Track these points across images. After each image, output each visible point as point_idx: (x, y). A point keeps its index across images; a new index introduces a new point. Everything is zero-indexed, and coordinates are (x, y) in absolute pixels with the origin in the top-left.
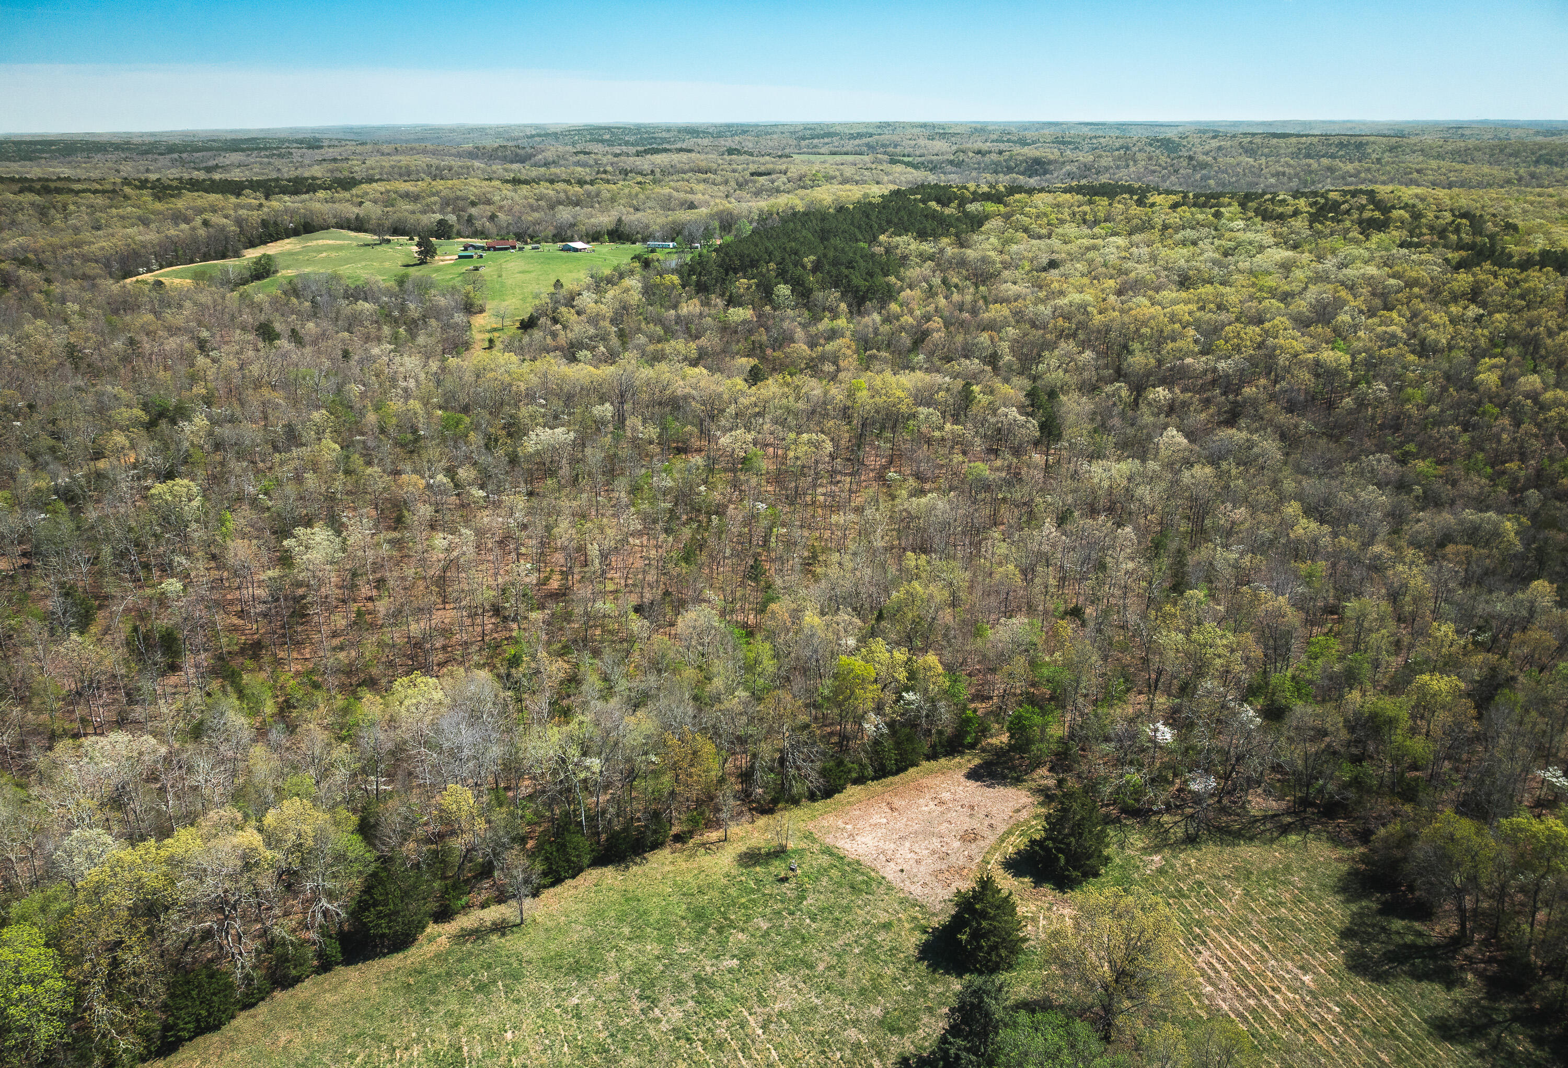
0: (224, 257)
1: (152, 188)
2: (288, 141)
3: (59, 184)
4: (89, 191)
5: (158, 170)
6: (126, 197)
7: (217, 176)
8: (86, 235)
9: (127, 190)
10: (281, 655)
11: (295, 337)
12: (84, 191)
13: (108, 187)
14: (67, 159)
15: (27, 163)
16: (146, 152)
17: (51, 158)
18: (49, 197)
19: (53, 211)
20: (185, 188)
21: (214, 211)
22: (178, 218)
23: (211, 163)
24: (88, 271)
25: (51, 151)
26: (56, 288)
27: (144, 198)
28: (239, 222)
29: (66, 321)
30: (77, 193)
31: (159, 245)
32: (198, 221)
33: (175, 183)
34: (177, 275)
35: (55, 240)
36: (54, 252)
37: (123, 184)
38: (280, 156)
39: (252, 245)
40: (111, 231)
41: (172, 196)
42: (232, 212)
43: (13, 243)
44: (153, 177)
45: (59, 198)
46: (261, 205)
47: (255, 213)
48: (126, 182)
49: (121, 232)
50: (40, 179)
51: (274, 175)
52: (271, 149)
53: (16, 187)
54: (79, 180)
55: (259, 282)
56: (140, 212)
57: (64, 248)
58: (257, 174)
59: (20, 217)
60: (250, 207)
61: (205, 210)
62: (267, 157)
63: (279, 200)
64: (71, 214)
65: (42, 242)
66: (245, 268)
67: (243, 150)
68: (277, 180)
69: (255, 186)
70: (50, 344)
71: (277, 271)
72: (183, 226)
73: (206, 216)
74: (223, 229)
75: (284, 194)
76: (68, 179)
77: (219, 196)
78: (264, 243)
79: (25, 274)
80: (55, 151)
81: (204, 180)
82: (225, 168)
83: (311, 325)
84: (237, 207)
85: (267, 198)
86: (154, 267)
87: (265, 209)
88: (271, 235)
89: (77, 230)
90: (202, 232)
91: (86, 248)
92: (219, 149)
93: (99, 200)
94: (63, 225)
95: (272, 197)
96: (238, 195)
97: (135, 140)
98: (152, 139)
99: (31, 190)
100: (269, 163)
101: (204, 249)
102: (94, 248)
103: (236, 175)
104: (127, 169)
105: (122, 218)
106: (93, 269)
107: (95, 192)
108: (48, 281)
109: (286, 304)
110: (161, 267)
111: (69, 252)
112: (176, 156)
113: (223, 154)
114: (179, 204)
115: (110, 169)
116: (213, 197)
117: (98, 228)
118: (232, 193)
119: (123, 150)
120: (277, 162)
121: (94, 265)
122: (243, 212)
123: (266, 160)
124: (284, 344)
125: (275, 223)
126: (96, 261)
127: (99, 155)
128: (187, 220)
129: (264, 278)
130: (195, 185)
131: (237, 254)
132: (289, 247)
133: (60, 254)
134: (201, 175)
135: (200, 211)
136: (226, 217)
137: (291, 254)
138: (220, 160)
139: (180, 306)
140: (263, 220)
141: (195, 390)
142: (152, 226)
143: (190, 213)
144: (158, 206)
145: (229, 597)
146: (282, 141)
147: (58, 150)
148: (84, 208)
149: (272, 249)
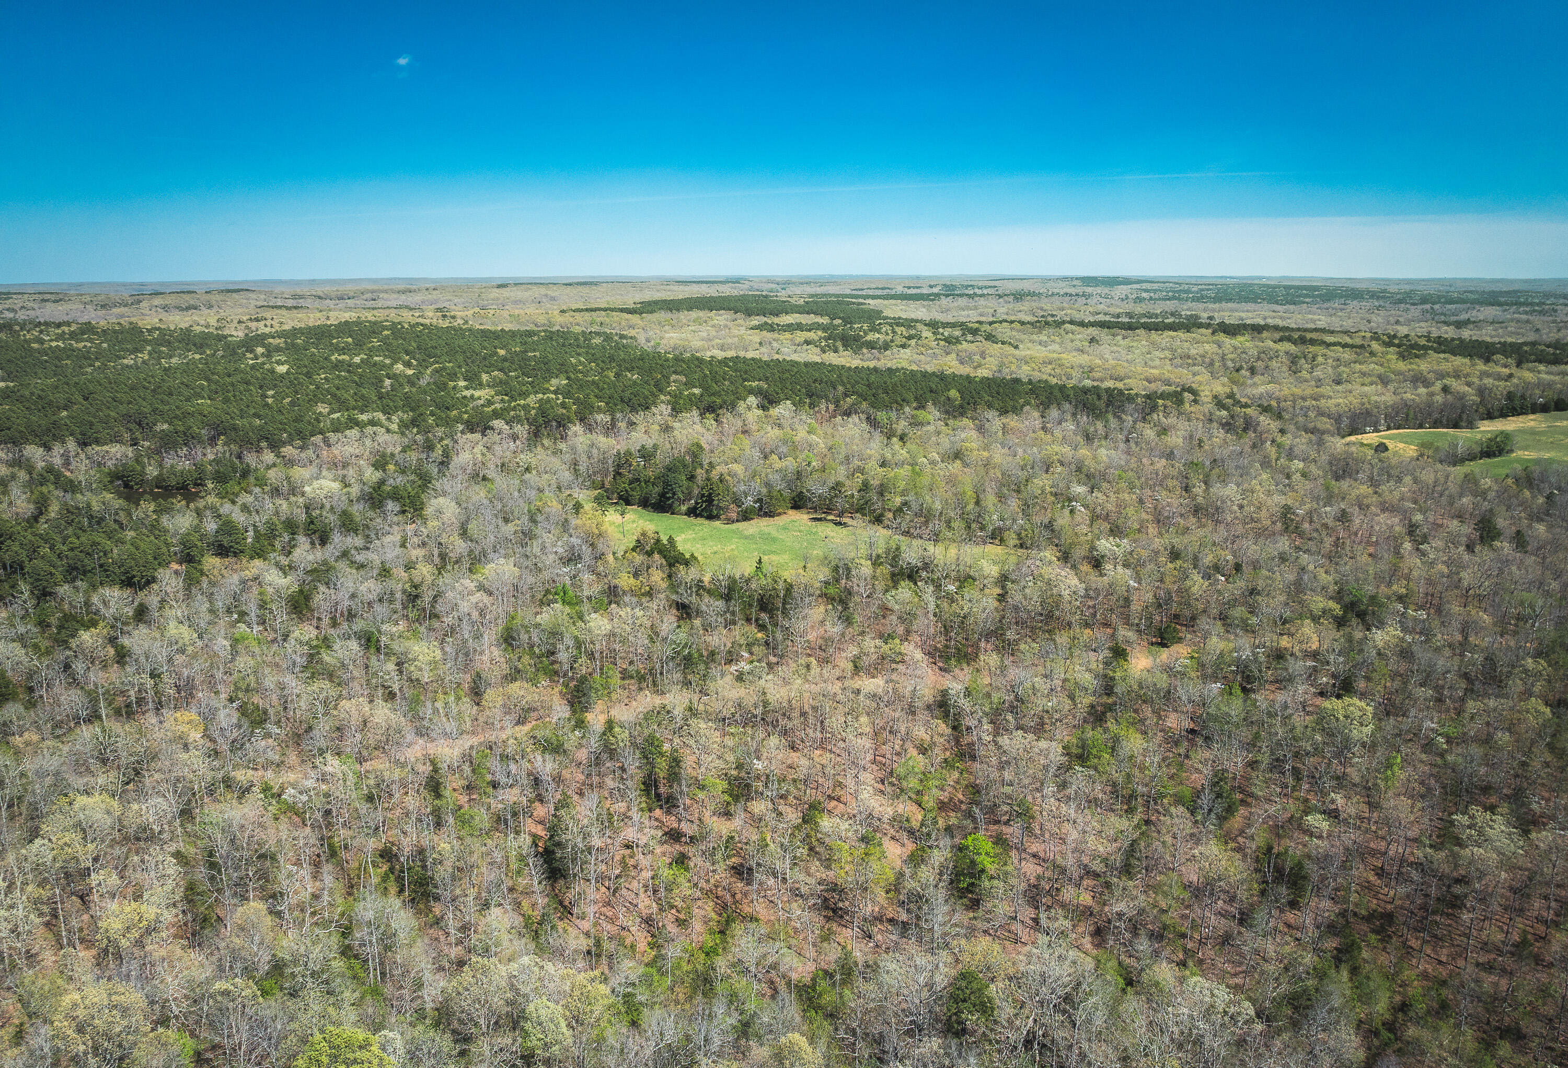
0: (1456, 426)
1: (1399, 346)
2: (1556, 296)
3: (1314, 335)
4: (1339, 344)
5: (1408, 322)
6: (1372, 354)
7: (1466, 334)
8: (1326, 390)
9: (1375, 346)
10: (1414, 943)
11: (1520, 540)
12: (1334, 344)
13: (1358, 341)
14: (1325, 305)
15: (1292, 307)
16: (1400, 301)
17: (1313, 303)
18: (1302, 347)
19: (1303, 361)
20: (1431, 348)
21: (1457, 377)
22: (1418, 379)
23: (1464, 317)
24: (1319, 425)
25: (1313, 296)
26: (1287, 440)
27: (1389, 356)
28: (1481, 391)
29: (1288, 477)
30: (1329, 345)
31: (1392, 406)
32: (1438, 385)
33: (1423, 342)
34: (1402, 438)
35: (1298, 391)
36: (1294, 401)
37: (1372, 338)
38: (1542, 313)
39: (1490, 416)
40: (1350, 386)
41: (1417, 356)
42: (1476, 380)
43: (1262, 389)
44: (1403, 330)
45: (1312, 349)
46: (1511, 376)
47: (1502, 383)
48: (1376, 337)
49: (1358, 389)
50: (1299, 330)
51: (1531, 337)
52: (1532, 304)
53: (1277, 336)
54: (1332, 332)
55: (1488, 460)
56: (1382, 370)
57: (1304, 399)
58: (1511, 334)
59: (1274, 364)
60: (1499, 377)
61: (1448, 375)
62: (1526, 313)
63: (1531, 370)
64: (1317, 365)
65: (1286, 392)
66: (1476, 443)
67: (1500, 304)
68: (1533, 344)
69: (1509, 350)
70: (1269, 502)
71: (1512, 451)
72: (1422, 390)
73: (1447, 381)
74: (1461, 397)
75: (1540, 362)
76: (1323, 331)
77: (1467, 360)
78: (1503, 415)
79: (1265, 421)
80: (1317, 296)
81: (1453, 339)
82: (1476, 324)
83: (1541, 528)
84: (1484, 374)
85: (1519, 365)
86: (1381, 428)
87: (1515, 381)
88: (1514, 409)
89: (1319, 382)
90: (1439, 399)
91: (1323, 401)
92: (1474, 302)
93: (1347, 355)
94: (1308, 376)
95: (1525, 366)
96: (1487, 360)
97: (1393, 288)
98: (1408, 288)
99: (1289, 339)
100: (1528, 321)
101: (1436, 415)
102: (1331, 402)
103: (1487, 335)
104: (1379, 321)
105: (1364, 374)
106: (1325, 424)
107: (1345, 346)
108: (1282, 431)
109: (1517, 497)
110: (1389, 428)
111: (1307, 403)
112: (1428, 306)
113: (1477, 307)
114: (1423, 366)
115: (1362, 319)
116: (1459, 362)
117: (1338, 383)
118: (1481, 357)
119: (1378, 298)
120: (1537, 320)
121: (1325, 419)
122: (1488, 381)
123: (1524, 317)
124: (1505, 547)
125: (1523, 397)
126: (1329, 417)
127: (1355, 302)
128: (1427, 383)
129: (1495, 456)
130: (1443, 346)
131: (1471, 425)
132: (1532, 424)
133: (1300, 403)
134: (1449, 332)
135: (1441, 376)
136: (1469, 384)
137: (1533, 432)
138: (1474, 315)
139: (1399, 480)
140: (1509, 392)
141: (1395, 587)
142: (1391, 387)
143: (1431, 376)
144: (1402, 366)
145: (1372, 845)
146: (1547, 295)
147: (1320, 296)
148: (1330, 361)
149: (1511, 425)
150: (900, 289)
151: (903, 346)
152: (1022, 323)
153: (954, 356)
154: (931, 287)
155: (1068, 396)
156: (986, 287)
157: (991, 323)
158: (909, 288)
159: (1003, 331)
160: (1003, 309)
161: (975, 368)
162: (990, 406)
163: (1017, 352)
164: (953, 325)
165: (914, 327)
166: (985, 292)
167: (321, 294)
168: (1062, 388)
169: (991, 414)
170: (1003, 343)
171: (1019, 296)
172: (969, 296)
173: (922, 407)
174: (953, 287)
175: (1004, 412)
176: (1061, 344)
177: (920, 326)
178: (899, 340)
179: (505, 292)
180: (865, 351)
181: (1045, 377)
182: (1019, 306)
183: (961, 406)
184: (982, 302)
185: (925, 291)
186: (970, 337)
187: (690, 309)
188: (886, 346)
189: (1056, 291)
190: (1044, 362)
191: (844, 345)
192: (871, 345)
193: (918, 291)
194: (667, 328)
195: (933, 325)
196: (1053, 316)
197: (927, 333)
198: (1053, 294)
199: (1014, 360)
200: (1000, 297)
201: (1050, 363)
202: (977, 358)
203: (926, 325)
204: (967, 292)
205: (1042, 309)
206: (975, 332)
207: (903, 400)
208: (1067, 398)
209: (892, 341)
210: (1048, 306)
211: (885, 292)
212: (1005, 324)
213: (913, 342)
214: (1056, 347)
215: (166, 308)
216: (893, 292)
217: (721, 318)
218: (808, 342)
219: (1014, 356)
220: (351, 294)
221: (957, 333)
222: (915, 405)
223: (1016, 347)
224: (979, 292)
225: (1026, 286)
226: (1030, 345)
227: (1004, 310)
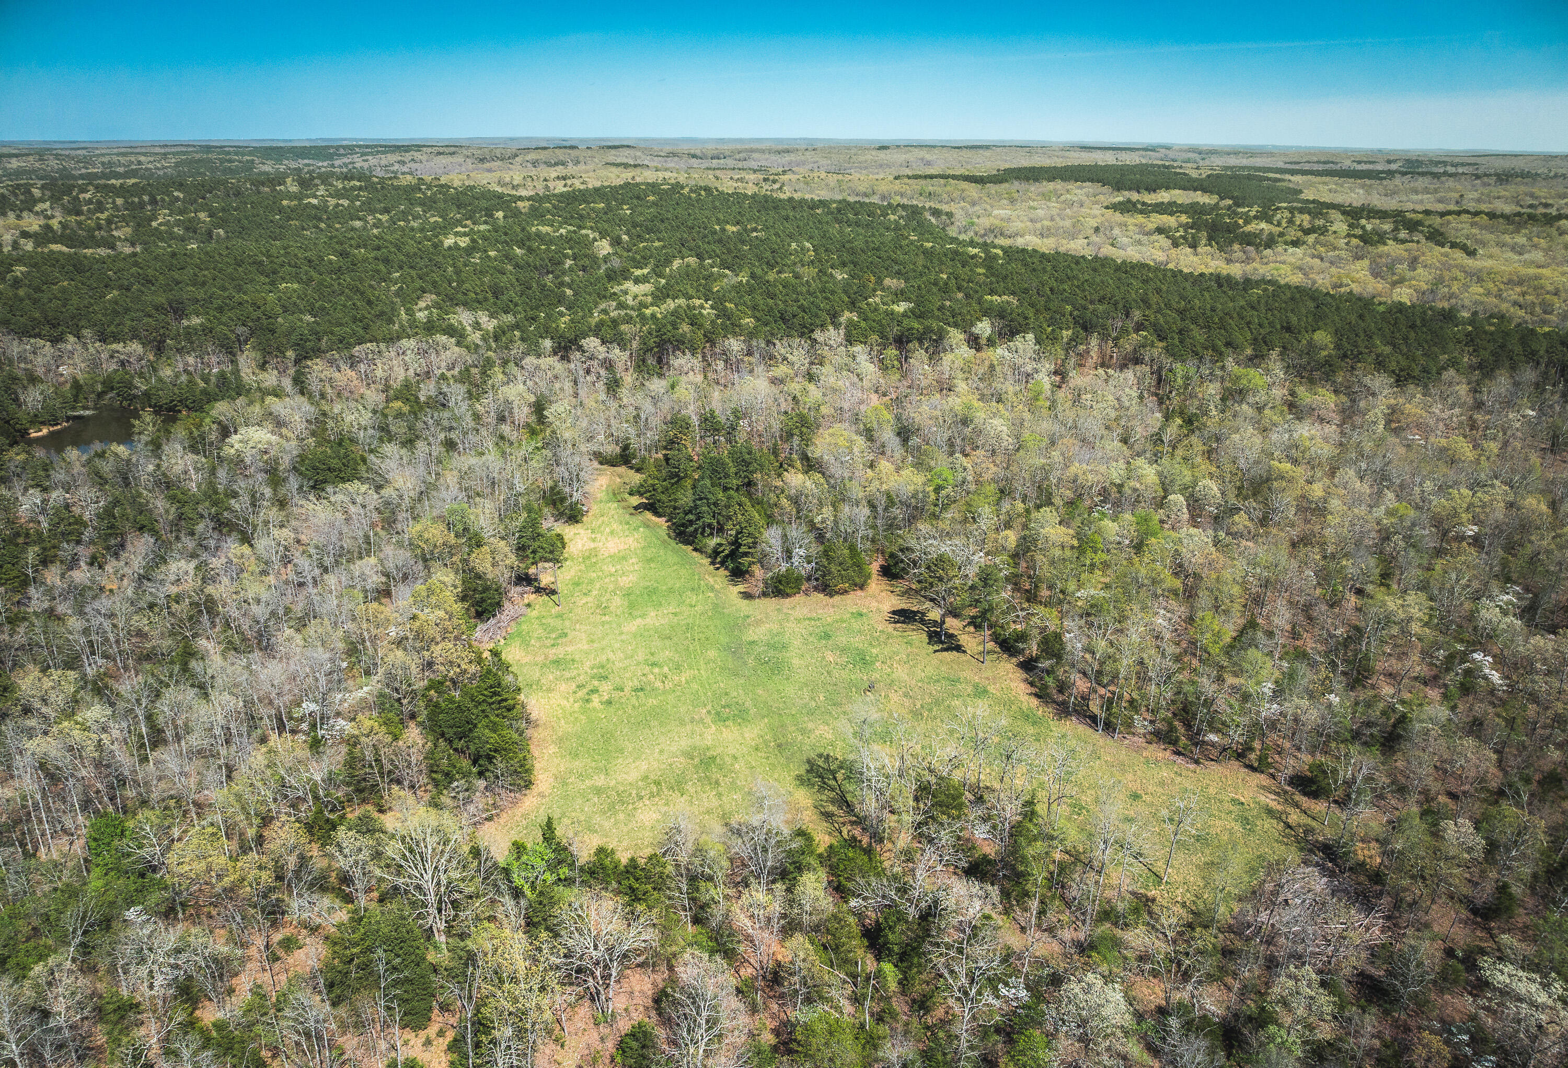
150: (1347, 164)
151: (1295, 243)
152: (1492, 215)
153: (1366, 263)
154: (1389, 162)
155: (1534, 353)
156: (1463, 165)
157: (1442, 214)
158: (1359, 162)
159: (1460, 228)
160: (1472, 197)
161: (1394, 284)
162: (1380, 364)
163: (1469, 262)
164: (1383, 215)
165: (1325, 216)
166: (1460, 170)
167: (698, 153)
168: (1527, 335)
169: (1379, 382)
170: (1454, 245)
171: (1504, 177)
172: (1436, 176)
173: (1256, 360)
174: (1419, 163)
175: (1401, 380)
176: (1546, 251)
177: (1335, 215)
178: (1293, 234)
179: (882, 155)
180: (1236, 247)
181: (1504, 306)
182: (1502, 191)
183: (1328, 362)
184: (1451, 183)
185: (1379, 167)
186: (1403, 234)
187: (1052, 179)
188: (1270, 243)
189: (1561, 171)
190: (1510, 282)
191: (1210, 239)
192: (1248, 240)
193: (1371, 167)
194: (1005, 202)
195: (1353, 214)
196: (1546, 205)
197: (1340, 225)
198: (1556, 176)
199: (1460, 275)
200: (1478, 177)
201: (1520, 283)
202: (1402, 268)
203: (1344, 213)
204: (1435, 170)
205: (1532, 196)
206: (1412, 226)
207: (1228, 344)
208: (1532, 357)
209: (1281, 235)
210: (1542, 191)
211: (1328, 167)
212: (1464, 217)
213: (1311, 239)
214: (1538, 256)
215: (535, 164)
216: (1338, 167)
217: (1079, 191)
218: (1160, 230)
219: (1463, 269)
220: (727, 153)
221: (1387, 227)
222: (1249, 351)
223: (1471, 253)
224: (1451, 170)
225: (1519, 164)
226: (1496, 251)
227: (1475, 195)
